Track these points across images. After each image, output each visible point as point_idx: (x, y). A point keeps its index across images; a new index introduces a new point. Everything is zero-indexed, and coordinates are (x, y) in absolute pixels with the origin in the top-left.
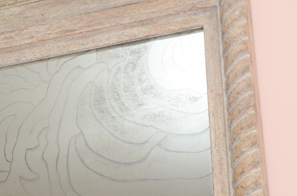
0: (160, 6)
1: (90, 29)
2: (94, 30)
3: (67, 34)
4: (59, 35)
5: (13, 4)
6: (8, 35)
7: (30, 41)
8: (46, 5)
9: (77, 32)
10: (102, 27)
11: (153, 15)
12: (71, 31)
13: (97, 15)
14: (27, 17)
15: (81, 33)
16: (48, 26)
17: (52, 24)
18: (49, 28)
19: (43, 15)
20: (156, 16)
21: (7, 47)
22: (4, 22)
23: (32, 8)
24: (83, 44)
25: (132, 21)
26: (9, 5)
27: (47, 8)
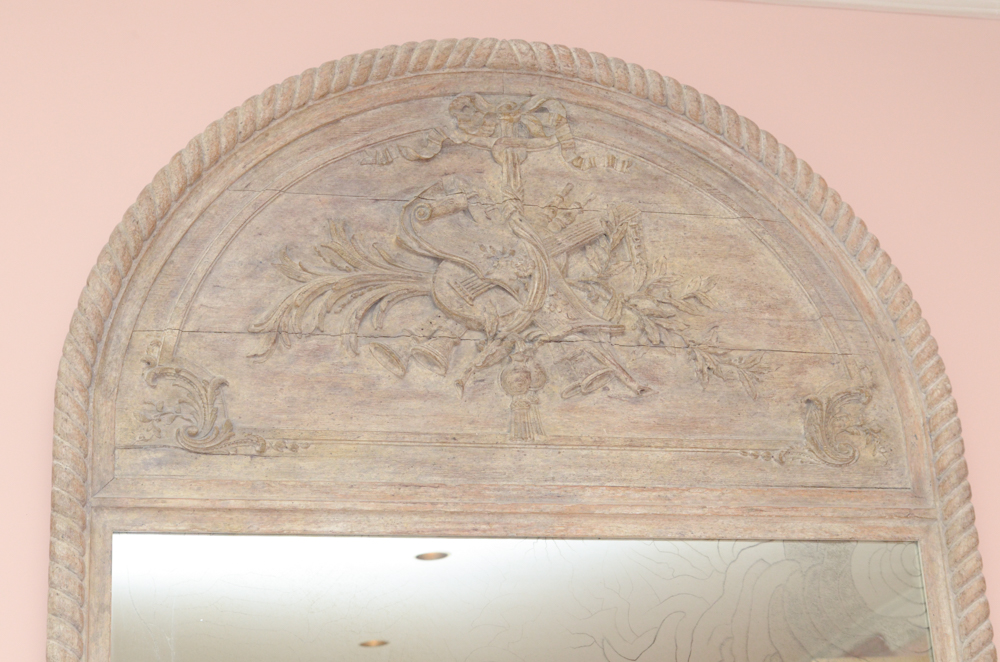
0: (865, 501)
1: (781, 513)
2: (787, 516)
3: (752, 513)
4: (740, 513)
5: (662, 448)
6: (662, 494)
7: (700, 512)
8: (707, 459)
9: (764, 513)
10: (797, 514)
11: (862, 512)
12: (757, 510)
13: (784, 492)
14: (681, 471)
15: (770, 516)
16: (719, 493)
17: (724, 491)
18: (719, 496)
19: (704, 473)
20: (866, 515)
21: (668, 513)
22: (649, 471)
23: (688, 459)
24: (770, 531)
25: (836, 514)
26: (656, 447)
27: (709, 464)
